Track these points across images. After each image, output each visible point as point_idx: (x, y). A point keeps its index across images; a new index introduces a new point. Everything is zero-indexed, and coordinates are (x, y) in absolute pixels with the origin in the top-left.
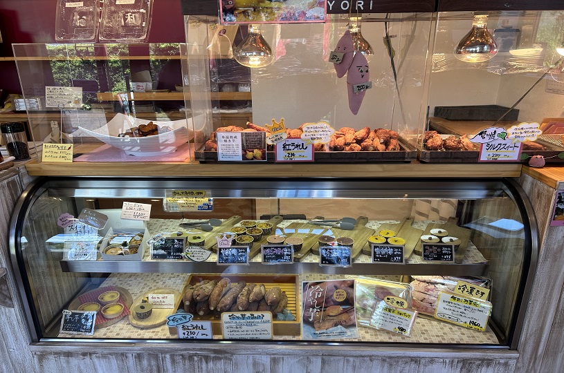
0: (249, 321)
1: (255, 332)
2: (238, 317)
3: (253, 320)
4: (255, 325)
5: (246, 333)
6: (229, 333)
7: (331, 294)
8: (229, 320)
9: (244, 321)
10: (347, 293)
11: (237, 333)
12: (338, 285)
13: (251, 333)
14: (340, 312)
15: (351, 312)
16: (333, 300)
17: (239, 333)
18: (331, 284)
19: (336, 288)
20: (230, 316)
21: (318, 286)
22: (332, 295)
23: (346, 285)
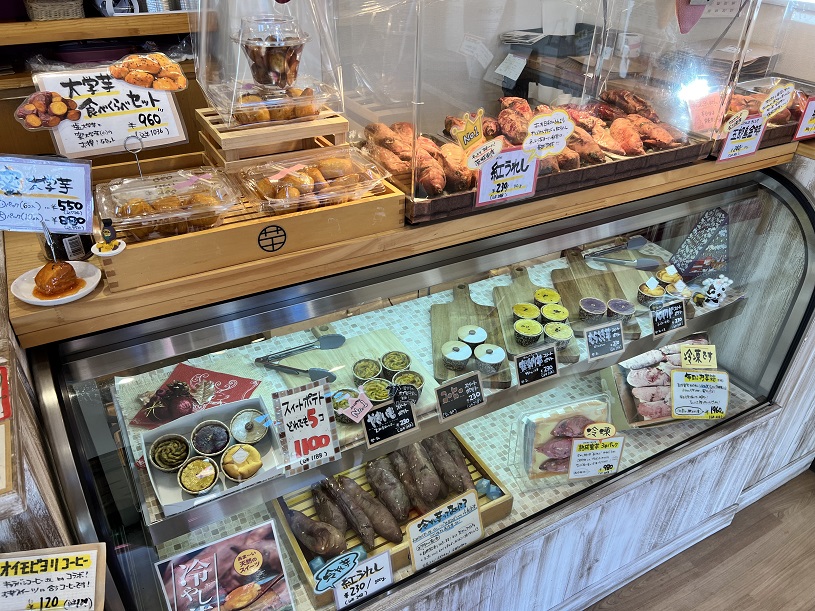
0: (447, 520)
1: (459, 536)
2: (431, 522)
3: (452, 517)
4: (457, 523)
5: (445, 545)
6: (423, 557)
7: (228, 566)
8: (420, 534)
9: (441, 523)
10: (263, 554)
11: (434, 551)
12: (239, 544)
13: (453, 540)
14: (256, 594)
15: (279, 585)
16: (235, 577)
17: (437, 549)
18: (223, 547)
19: (237, 550)
20: (419, 526)
21: (195, 561)
22: (232, 568)
23: (256, 538)
